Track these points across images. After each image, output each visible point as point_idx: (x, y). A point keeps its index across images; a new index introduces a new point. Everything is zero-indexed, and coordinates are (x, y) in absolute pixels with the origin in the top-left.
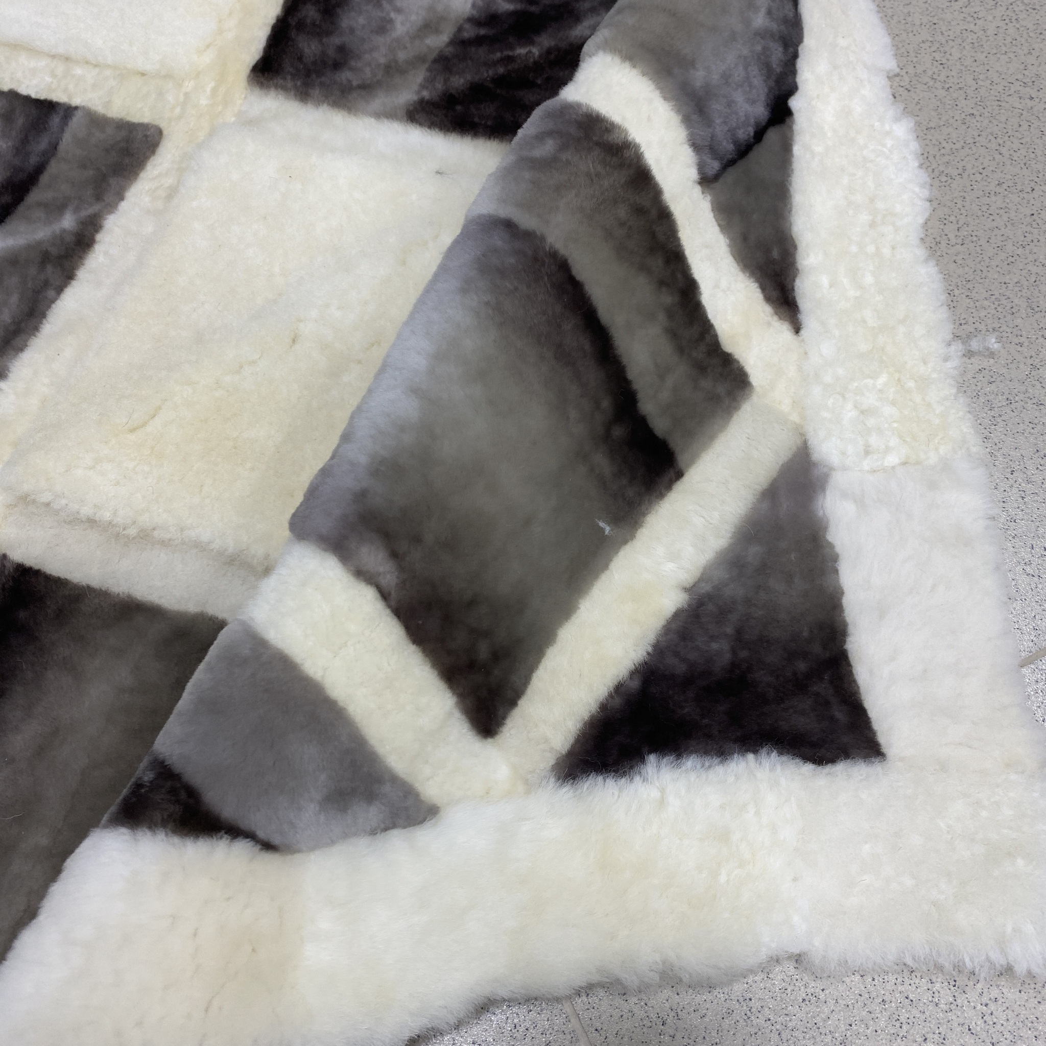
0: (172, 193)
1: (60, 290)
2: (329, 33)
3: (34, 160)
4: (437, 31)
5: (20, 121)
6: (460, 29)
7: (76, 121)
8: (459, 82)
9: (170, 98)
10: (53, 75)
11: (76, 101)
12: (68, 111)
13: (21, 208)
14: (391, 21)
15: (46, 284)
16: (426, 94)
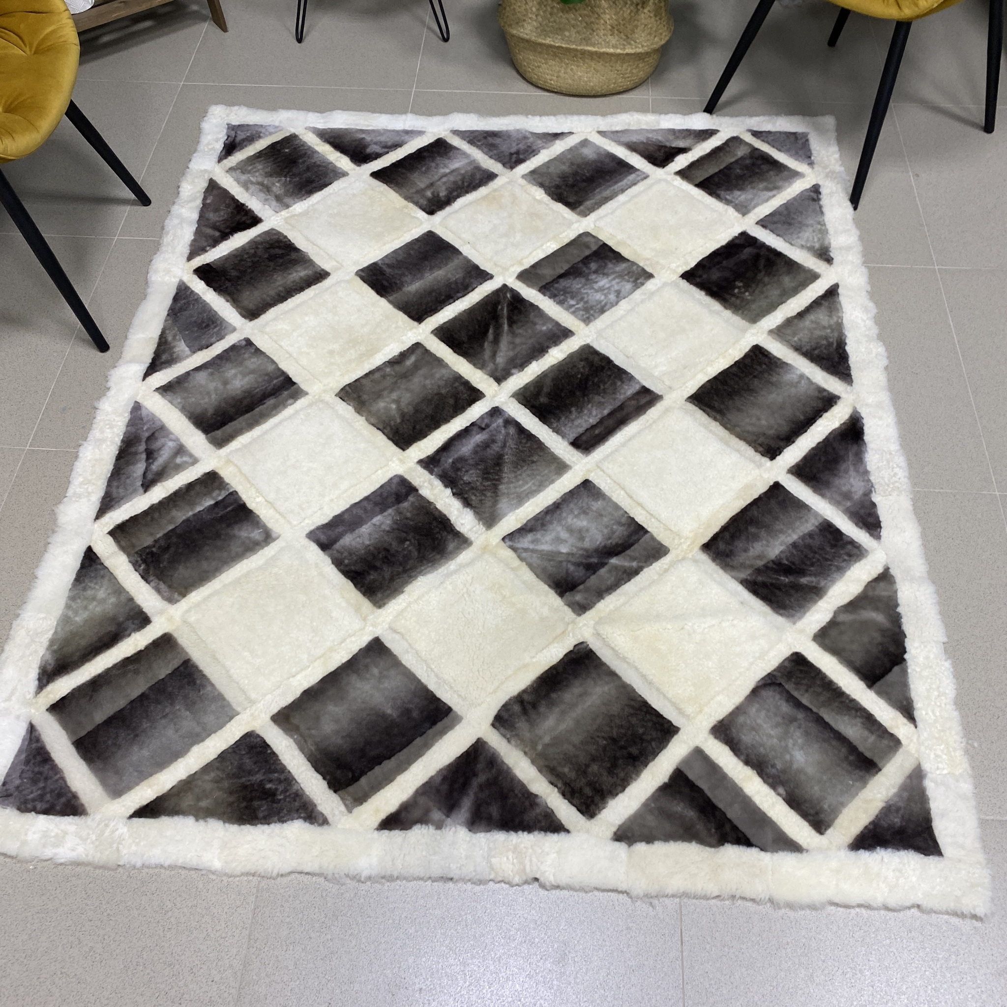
0: (666, 571)
1: (626, 583)
2: (729, 544)
3: (631, 541)
4: (761, 560)
5: (632, 528)
6: (768, 562)
7: (647, 535)
8: (760, 579)
9: (676, 541)
10: (646, 518)
11: (649, 529)
12: (646, 532)
13: (623, 554)
14: (749, 550)
15: (623, 579)
16: (749, 578)
